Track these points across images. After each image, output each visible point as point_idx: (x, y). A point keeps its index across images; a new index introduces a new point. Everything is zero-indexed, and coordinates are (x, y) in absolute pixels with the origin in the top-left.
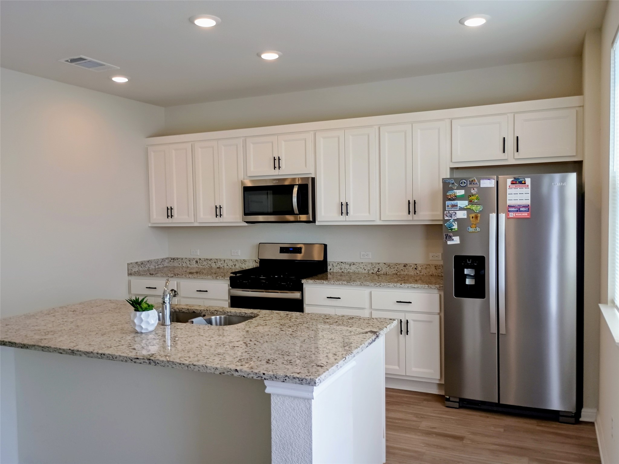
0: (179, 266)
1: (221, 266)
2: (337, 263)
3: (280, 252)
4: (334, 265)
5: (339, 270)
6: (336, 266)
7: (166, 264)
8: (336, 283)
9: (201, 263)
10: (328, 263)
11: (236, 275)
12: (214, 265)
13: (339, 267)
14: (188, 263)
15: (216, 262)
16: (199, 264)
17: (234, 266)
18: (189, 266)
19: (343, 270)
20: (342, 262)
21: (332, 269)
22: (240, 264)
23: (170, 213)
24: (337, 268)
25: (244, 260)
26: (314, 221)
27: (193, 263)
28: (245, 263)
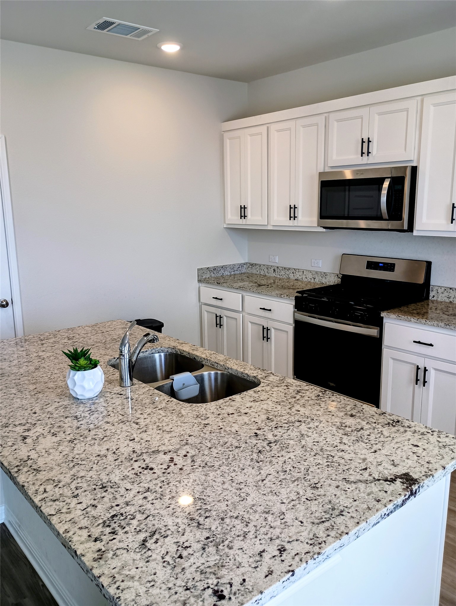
0: (257, 273)
1: (300, 278)
2: (443, 289)
3: (367, 268)
4: (440, 291)
5: (446, 298)
6: (442, 293)
7: (244, 270)
8: (429, 323)
9: (279, 273)
10: (431, 288)
11: (302, 295)
12: (291, 276)
13: (446, 294)
14: (266, 270)
15: (294, 272)
16: (277, 273)
17: (313, 279)
18: (267, 274)
19: (451, 300)
20: (451, 289)
21: (436, 296)
22: (320, 278)
23: (243, 212)
24: (443, 295)
25: (324, 273)
26: (411, 228)
27: (271, 272)
28: (326, 277)
